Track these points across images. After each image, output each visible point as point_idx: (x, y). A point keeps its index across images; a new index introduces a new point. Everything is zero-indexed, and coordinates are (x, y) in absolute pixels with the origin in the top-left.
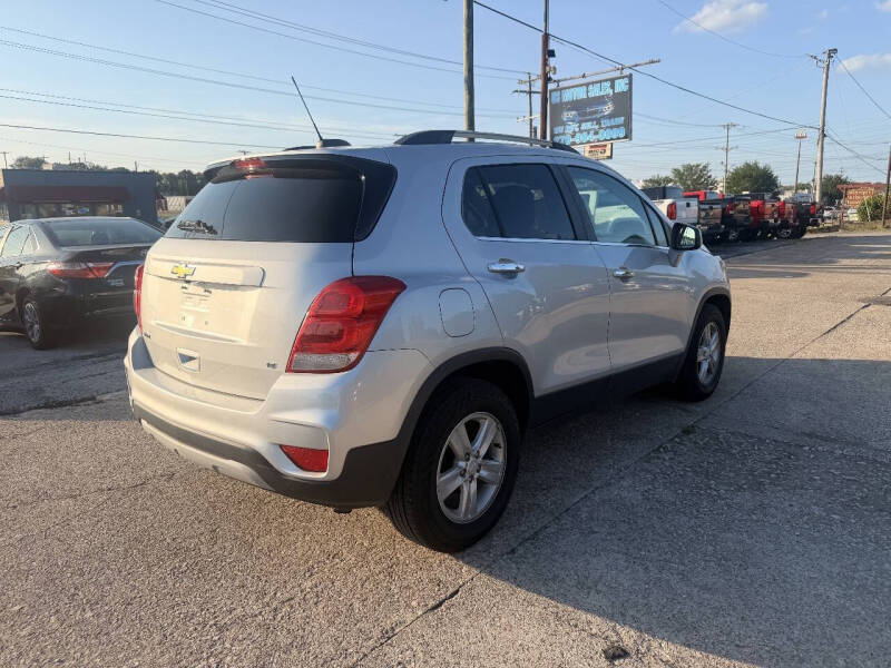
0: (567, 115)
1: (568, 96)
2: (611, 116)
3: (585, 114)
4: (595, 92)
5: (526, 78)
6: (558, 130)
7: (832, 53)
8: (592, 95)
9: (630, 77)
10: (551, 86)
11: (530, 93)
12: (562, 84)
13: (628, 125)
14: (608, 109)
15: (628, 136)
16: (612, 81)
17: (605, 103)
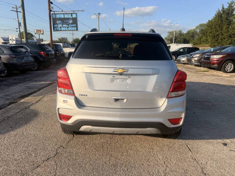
0: (58, 22)
1: (58, 16)
2: (72, 24)
3: (64, 22)
4: (66, 16)
5: (15, 7)
6: (55, 26)
7: (99, 14)
8: (66, 17)
9: (76, 14)
10: (52, 13)
11: (17, 12)
12: (55, 13)
13: (77, 27)
14: (71, 21)
15: (77, 30)
16: (72, 14)
17: (70, 20)
